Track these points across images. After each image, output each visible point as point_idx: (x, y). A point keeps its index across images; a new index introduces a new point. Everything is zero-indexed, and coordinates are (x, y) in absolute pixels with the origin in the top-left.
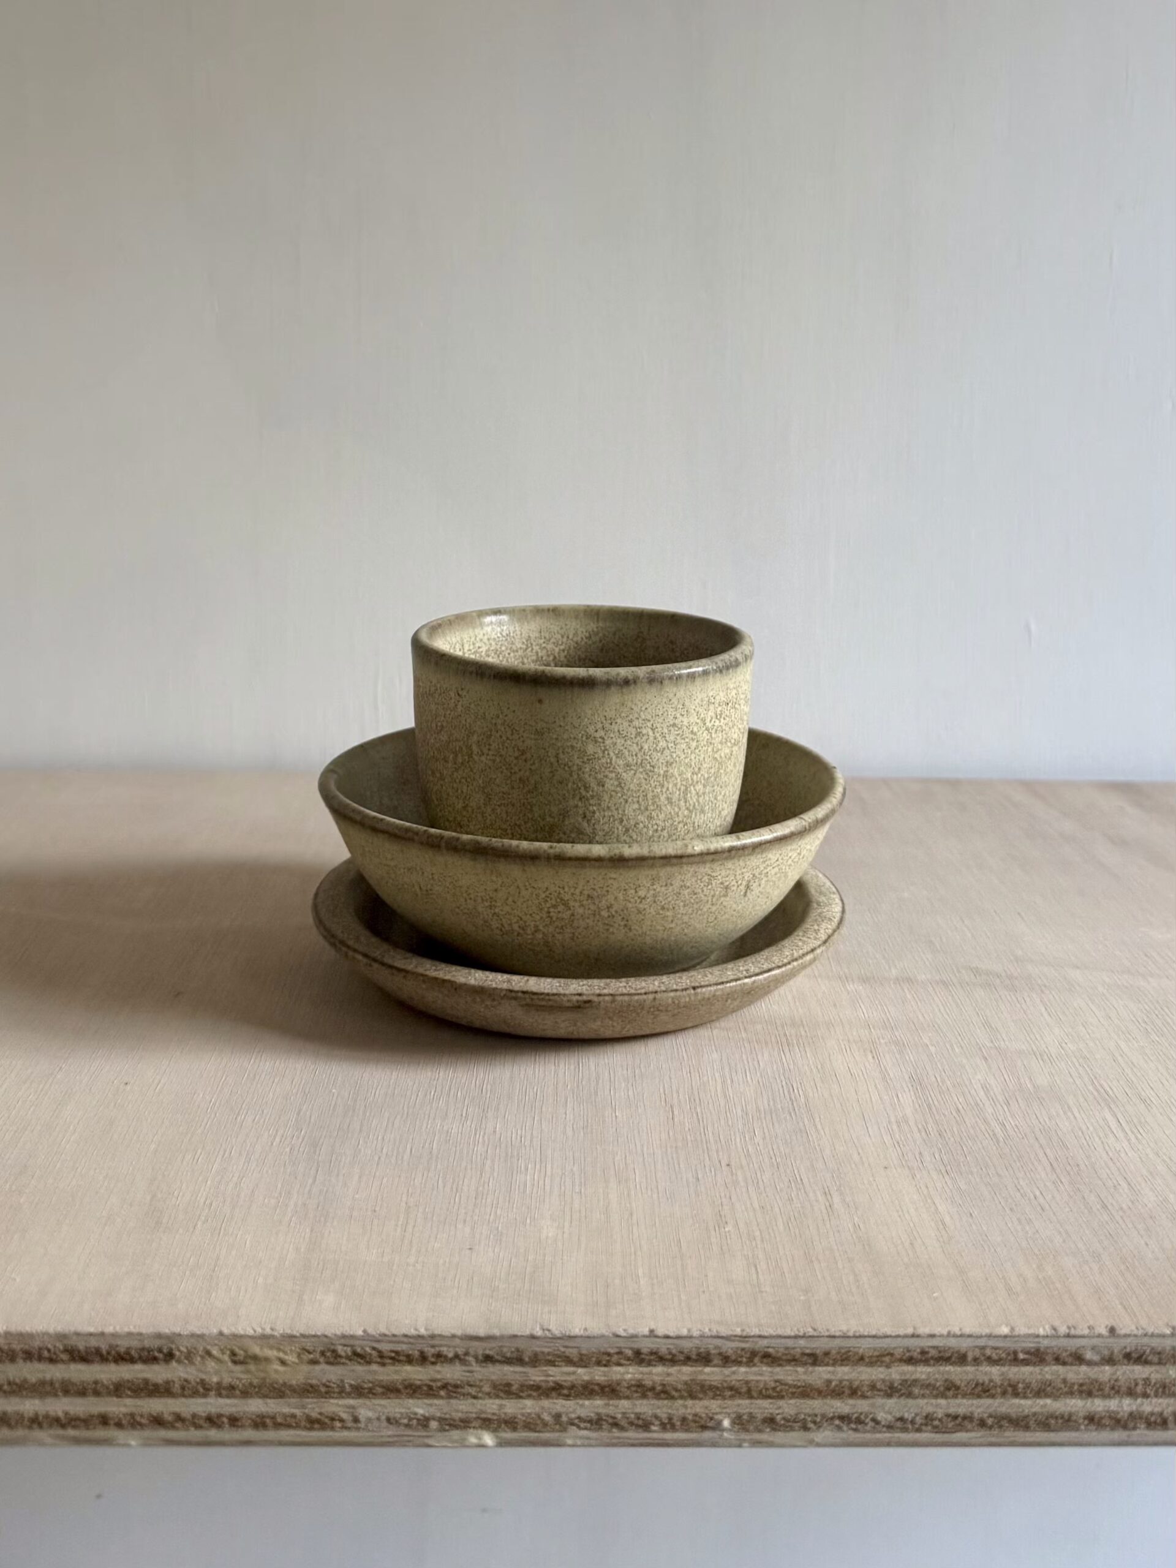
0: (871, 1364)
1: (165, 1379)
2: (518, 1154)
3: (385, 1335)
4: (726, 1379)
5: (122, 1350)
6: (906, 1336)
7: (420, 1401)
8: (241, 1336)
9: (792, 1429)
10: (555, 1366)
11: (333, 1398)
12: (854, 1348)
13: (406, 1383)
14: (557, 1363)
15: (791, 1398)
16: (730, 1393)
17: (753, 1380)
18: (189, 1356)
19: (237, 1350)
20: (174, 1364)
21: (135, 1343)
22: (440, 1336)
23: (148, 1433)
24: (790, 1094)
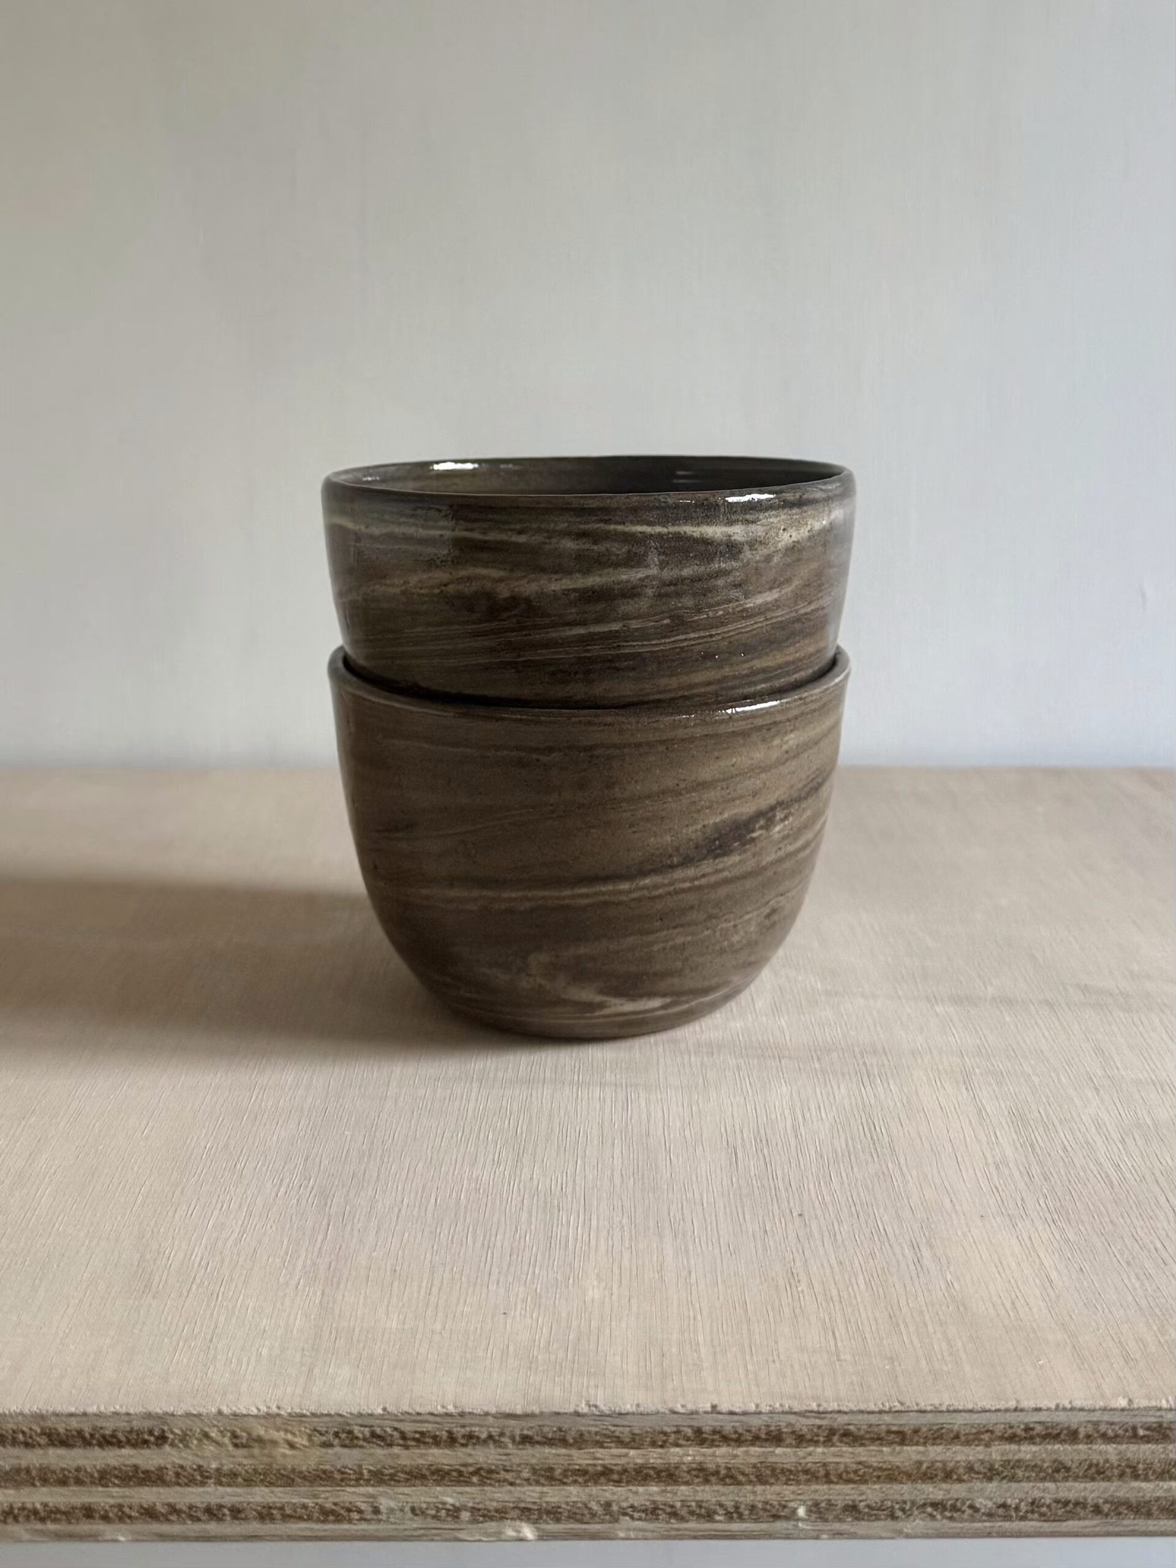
0: (968, 1443)
1: (157, 1465)
2: (558, 1206)
3: (409, 1414)
4: (802, 1461)
5: (108, 1432)
6: (1007, 1410)
7: (449, 1489)
8: (245, 1416)
9: (878, 1519)
10: (602, 1447)
11: (349, 1486)
12: (947, 1424)
13: (433, 1468)
14: (605, 1445)
15: (875, 1483)
16: (805, 1477)
17: (831, 1463)
18: (184, 1439)
19: (238, 1432)
20: (167, 1448)
21: (123, 1425)
22: (470, 1413)
23: (139, 1527)
24: (871, 1133)
